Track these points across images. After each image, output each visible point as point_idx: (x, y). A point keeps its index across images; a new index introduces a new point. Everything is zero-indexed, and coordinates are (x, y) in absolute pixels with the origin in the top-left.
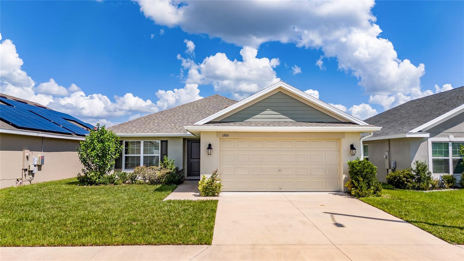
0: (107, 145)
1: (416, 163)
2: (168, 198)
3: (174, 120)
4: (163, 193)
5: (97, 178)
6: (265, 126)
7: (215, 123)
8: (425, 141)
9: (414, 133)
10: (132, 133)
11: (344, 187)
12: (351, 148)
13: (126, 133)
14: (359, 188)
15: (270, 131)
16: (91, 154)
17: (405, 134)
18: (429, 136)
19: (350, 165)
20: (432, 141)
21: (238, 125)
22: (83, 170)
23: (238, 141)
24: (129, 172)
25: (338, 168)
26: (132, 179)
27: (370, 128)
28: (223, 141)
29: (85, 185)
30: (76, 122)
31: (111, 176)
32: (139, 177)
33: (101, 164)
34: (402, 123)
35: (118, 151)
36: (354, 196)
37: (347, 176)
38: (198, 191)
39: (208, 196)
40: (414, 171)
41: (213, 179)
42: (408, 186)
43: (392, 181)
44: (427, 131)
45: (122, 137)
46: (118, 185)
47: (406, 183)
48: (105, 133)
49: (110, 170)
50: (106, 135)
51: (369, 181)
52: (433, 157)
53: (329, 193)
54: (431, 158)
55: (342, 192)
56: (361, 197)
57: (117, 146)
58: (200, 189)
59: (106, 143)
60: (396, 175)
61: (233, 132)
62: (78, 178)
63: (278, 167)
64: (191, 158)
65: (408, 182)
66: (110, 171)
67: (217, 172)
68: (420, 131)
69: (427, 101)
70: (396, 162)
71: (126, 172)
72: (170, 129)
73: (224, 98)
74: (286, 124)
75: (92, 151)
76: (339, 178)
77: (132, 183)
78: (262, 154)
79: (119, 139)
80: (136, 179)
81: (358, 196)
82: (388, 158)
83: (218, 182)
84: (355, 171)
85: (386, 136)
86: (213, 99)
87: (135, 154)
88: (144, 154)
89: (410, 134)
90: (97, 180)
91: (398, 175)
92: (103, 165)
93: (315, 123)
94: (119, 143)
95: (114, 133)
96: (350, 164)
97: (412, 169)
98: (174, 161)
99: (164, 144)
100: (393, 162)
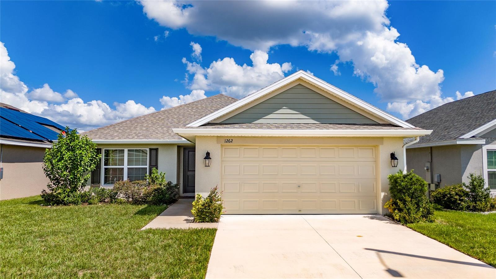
0: (78, 153)
1: (469, 177)
2: (148, 227)
3: (167, 124)
4: (146, 217)
5: (65, 197)
6: (281, 128)
7: (214, 125)
8: (480, 149)
9: (466, 138)
10: (112, 139)
11: (383, 208)
12: (391, 158)
13: (105, 140)
14: (405, 210)
15: (286, 136)
16: (58, 165)
17: (455, 140)
18: (485, 143)
19: (391, 180)
20: (487, 149)
21: (246, 127)
22: (49, 186)
23: (244, 148)
24: (109, 188)
25: (375, 183)
26: (111, 197)
27: (418, 131)
28: (225, 148)
29: (50, 205)
30: (56, 127)
31: (85, 193)
32: (120, 194)
33: (71, 178)
34: (445, 127)
35: (94, 161)
36: (399, 222)
37: (387, 193)
38: (191, 215)
39: (205, 222)
40: (467, 187)
41: (211, 199)
42: (461, 206)
43: (440, 199)
44: (481, 136)
45: (99, 145)
46: (93, 205)
47: (459, 202)
48: (77, 139)
49: (83, 185)
50: (77, 141)
51: (419, 201)
52: (488, 168)
53: (364, 217)
54: (486, 170)
55: (380, 215)
56: (409, 223)
57: (93, 155)
58: (193, 213)
59: (77, 151)
60: (445, 192)
61: (238, 137)
62: (43, 196)
63: (297, 182)
64: (188, 171)
65: (462, 200)
66: (84, 187)
67: (216, 189)
68: (473, 137)
69: (470, 102)
70: (440, 175)
71: (105, 187)
72: (161, 134)
73: (230, 99)
74: (307, 126)
75: (59, 161)
76: (376, 197)
77: (111, 202)
78: (276, 166)
79: (96, 146)
80: (116, 197)
81: (404, 221)
82: (429, 170)
83: (219, 202)
84: (399, 187)
85: (429, 143)
86: (216, 99)
87: (117, 166)
88: (128, 165)
89: (461, 141)
90: (66, 199)
91: (448, 191)
92: (74, 180)
93: (345, 125)
94: (94, 152)
95: (90, 139)
96: (391, 178)
97: (464, 184)
98: (165, 174)
99: (154, 152)
100: (437, 175)
